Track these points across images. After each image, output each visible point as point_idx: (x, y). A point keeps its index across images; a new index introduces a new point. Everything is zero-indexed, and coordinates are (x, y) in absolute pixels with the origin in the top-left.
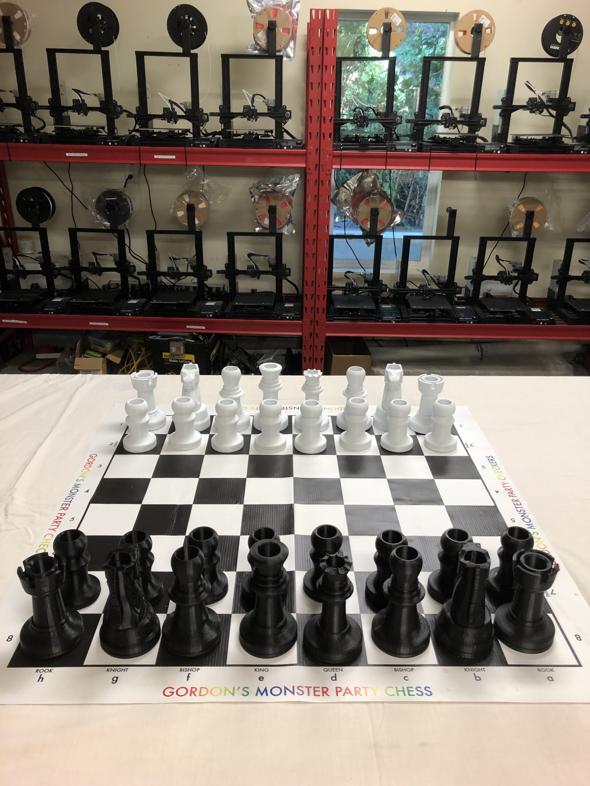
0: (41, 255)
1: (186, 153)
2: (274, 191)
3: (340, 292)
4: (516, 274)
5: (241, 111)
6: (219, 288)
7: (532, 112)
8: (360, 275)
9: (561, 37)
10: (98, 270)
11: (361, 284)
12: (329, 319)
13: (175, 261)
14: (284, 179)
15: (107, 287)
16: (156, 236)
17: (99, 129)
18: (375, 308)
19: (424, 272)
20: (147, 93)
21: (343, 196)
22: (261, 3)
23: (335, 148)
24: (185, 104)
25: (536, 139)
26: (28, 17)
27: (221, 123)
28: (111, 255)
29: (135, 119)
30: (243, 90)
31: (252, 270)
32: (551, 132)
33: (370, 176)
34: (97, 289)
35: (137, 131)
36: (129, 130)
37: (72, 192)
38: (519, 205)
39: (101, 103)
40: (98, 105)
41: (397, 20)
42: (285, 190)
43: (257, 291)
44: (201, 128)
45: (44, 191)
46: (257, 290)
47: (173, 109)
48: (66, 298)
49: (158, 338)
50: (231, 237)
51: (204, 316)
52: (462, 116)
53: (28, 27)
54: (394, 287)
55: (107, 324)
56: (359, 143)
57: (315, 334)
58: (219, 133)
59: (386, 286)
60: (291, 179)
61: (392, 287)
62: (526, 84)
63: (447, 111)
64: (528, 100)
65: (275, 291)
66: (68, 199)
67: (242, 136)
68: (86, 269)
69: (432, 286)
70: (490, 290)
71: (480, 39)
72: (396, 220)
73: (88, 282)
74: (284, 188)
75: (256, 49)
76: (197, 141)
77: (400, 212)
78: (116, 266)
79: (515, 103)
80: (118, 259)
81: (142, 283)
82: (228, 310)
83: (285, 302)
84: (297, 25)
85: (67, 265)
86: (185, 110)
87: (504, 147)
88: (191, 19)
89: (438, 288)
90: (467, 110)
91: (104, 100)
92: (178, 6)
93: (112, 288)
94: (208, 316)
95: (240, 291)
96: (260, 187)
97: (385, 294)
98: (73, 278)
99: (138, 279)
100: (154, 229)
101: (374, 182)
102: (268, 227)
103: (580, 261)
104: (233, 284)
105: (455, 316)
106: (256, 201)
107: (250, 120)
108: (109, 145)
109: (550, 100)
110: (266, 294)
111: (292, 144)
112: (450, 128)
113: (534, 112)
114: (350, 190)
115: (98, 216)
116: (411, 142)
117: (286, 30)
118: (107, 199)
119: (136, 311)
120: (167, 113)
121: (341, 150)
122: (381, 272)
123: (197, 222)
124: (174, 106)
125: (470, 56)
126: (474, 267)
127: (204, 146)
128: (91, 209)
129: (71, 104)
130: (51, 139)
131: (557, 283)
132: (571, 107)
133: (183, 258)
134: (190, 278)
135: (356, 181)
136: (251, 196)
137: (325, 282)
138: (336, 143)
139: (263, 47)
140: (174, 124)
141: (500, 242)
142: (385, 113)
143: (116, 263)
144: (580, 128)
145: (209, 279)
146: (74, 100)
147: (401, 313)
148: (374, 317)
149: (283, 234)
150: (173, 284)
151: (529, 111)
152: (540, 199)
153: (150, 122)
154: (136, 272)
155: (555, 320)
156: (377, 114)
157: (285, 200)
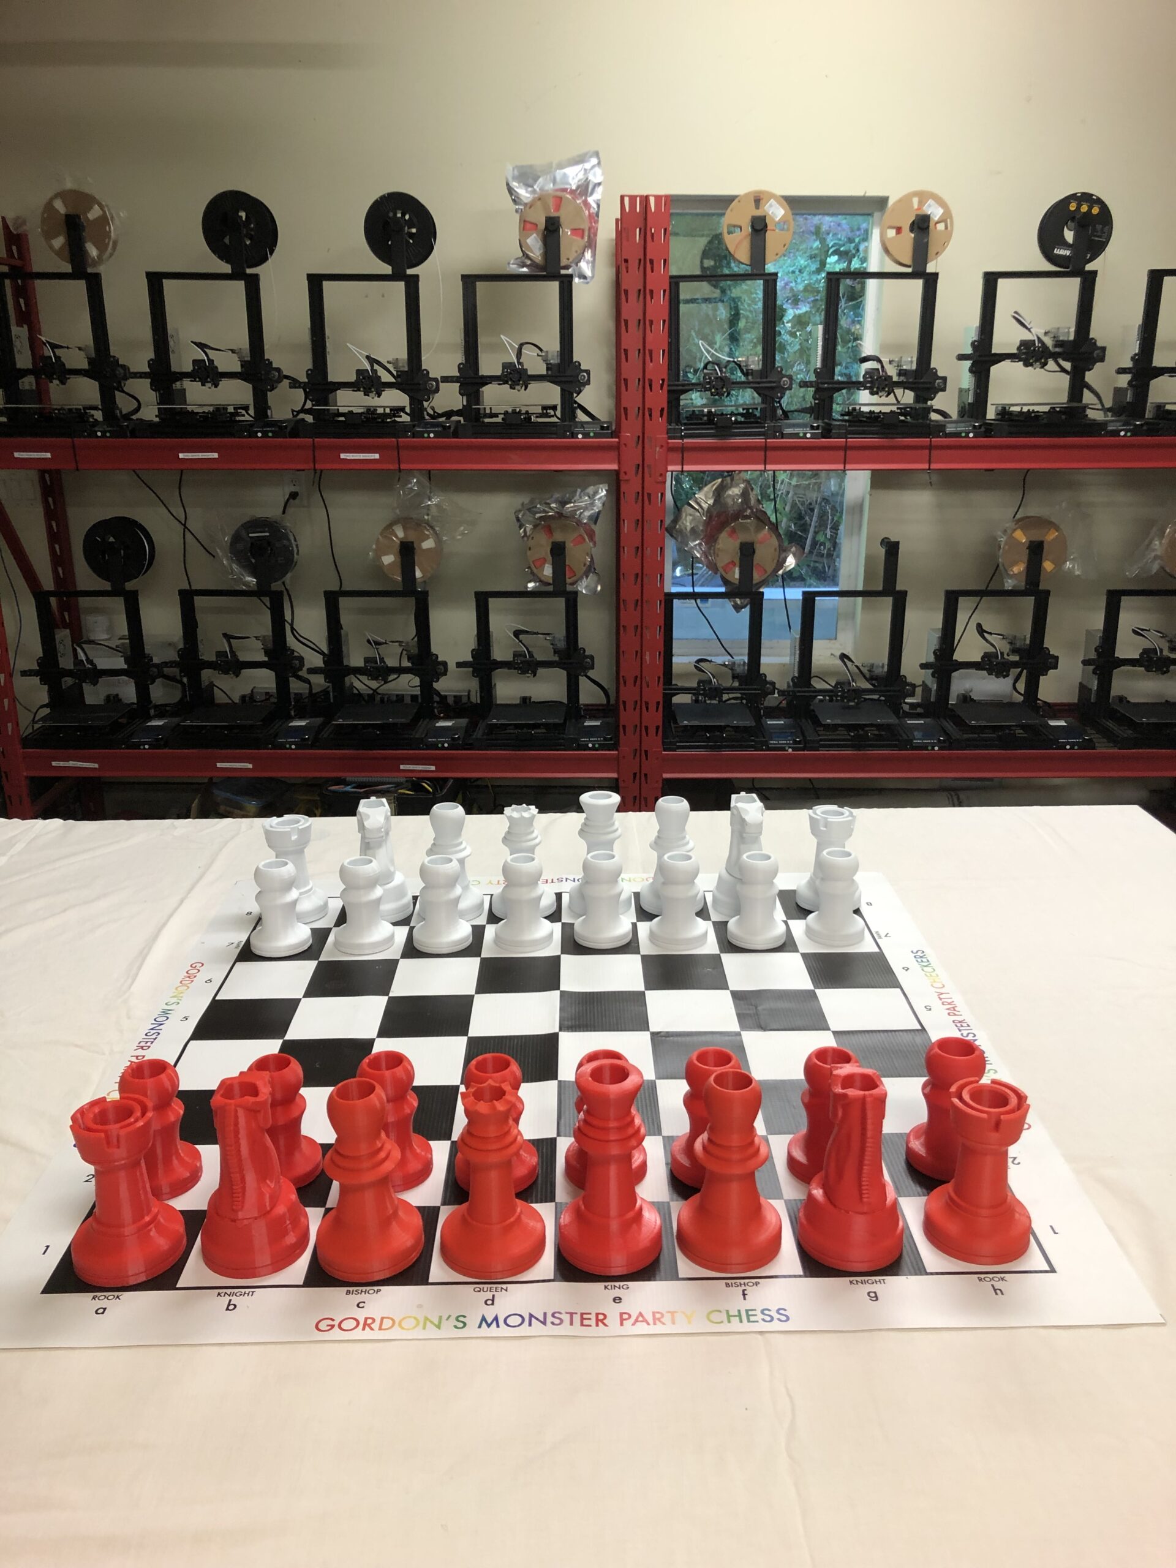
0: (127, 641)
2: (560, 515)
3: (688, 698)
4: (1016, 658)
5: (499, 372)
6: (460, 697)
7: (1027, 364)
8: (724, 665)
9: (1072, 233)
10: (234, 666)
11: (728, 682)
12: (668, 746)
13: (377, 647)
14: (578, 494)
15: (248, 700)
16: (343, 601)
17: (239, 411)
18: (754, 724)
19: (844, 657)
20: (328, 345)
21: (688, 521)
22: (532, 187)
23: (672, 435)
24: (395, 363)
26: (112, 217)
27: (462, 395)
28: (257, 638)
29: (305, 390)
30: (502, 336)
31: (523, 659)
32: (1064, 399)
33: (737, 485)
34: (229, 704)
35: (308, 412)
36: (293, 411)
37: (184, 525)
38: (1015, 530)
39: (244, 364)
40: (237, 368)
41: (776, 212)
42: (582, 513)
43: (532, 701)
44: (425, 404)
45: (135, 523)
46: (530, 698)
47: (375, 371)
48: (172, 719)
49: (348, 789)
50: (482, 602)
51: (434, 746)
52: (901, 373)
53: (112, 234)
54: (789, 687)
55: (250, 766)
56: (715, 424)
57: (643, 776)
58: (458, 413)
59: (773, 684)
60: (591, 492)
61: (785, 687)
62: (1014, 317)
63: (873, 365)
64: (1018, 344)
65: (566, 701)
66: (177, 539)
67: (501, 416)
68: (210, 665)
69: (858, 684)
70: (971, 691)
71: (925, 240)
72: (787, 563)
73: (212, 691)
74: (579, 509)
75: (524, 265)
76: (419, 427)
77: (793, 549)
78: (266, 659)
79: (995, 350)
80: (270, 645)
81: (315, 690)
82: (479, 734)
83: (584, 718)
84: (597, 222)
85: (175, 657)
86: (395, 373)
87: (980, 427)
88: (407, 217)
89: (871, 687)
90: (910, 362)
92: (383, 195)
93: (259, 702)
94: (440, 745)
95: (498, 702)
96: (534, 510)
97: (773, 700)
98: (186, 681)
99: (308, 681)
100: (338, 589)
101: (745, 494)
102: (551, 581)
103: (1134, 632)
104: (487, 688)
105: (905, 737)
106: (528, 534)
107: (514, 389)
108: (258, 437)
109: (1059, 343)
110: (549, 705)
111: (592, 430)
112: (880, 394)
113: (1031, 365)
114: (700, 510)
115: (234, 566)
116: (810, 421)
117: (578, 232)
118: (251, 535)
119: (304, 740)
120: (364, 378)
121: (682, 438)
122: (762, 661)
123: (418, 574)
124: (376, 367)
125: (910, 270)
126: (937, 648)
127: (432, 435)
128: (220, 554)
129: (188, 368)
130: (151, 430)
131: (1094, 672)
132: (1098, 355)
133: (393, 642)
134: (406, 678)
135: (711, 494)
136: (517, 525)
137: (659, 678)
138: (673, 426)
139: (537, 261)
140: (376, 398)
141: (984, 598)
142: (761, 371)
143: (267, 653)
144: (1118, 391)
145: (443, 679)
146: (195, 362)
147: (803, 733)
148: (753, 741)
149: (579, 594)
150: (371, 692)
151: (1021, 363)
152: (1053, 520)
153: (331, 396)
154: (305, 669)
155: (1094, 740)
156: (746, 373)
157: (582, 530)
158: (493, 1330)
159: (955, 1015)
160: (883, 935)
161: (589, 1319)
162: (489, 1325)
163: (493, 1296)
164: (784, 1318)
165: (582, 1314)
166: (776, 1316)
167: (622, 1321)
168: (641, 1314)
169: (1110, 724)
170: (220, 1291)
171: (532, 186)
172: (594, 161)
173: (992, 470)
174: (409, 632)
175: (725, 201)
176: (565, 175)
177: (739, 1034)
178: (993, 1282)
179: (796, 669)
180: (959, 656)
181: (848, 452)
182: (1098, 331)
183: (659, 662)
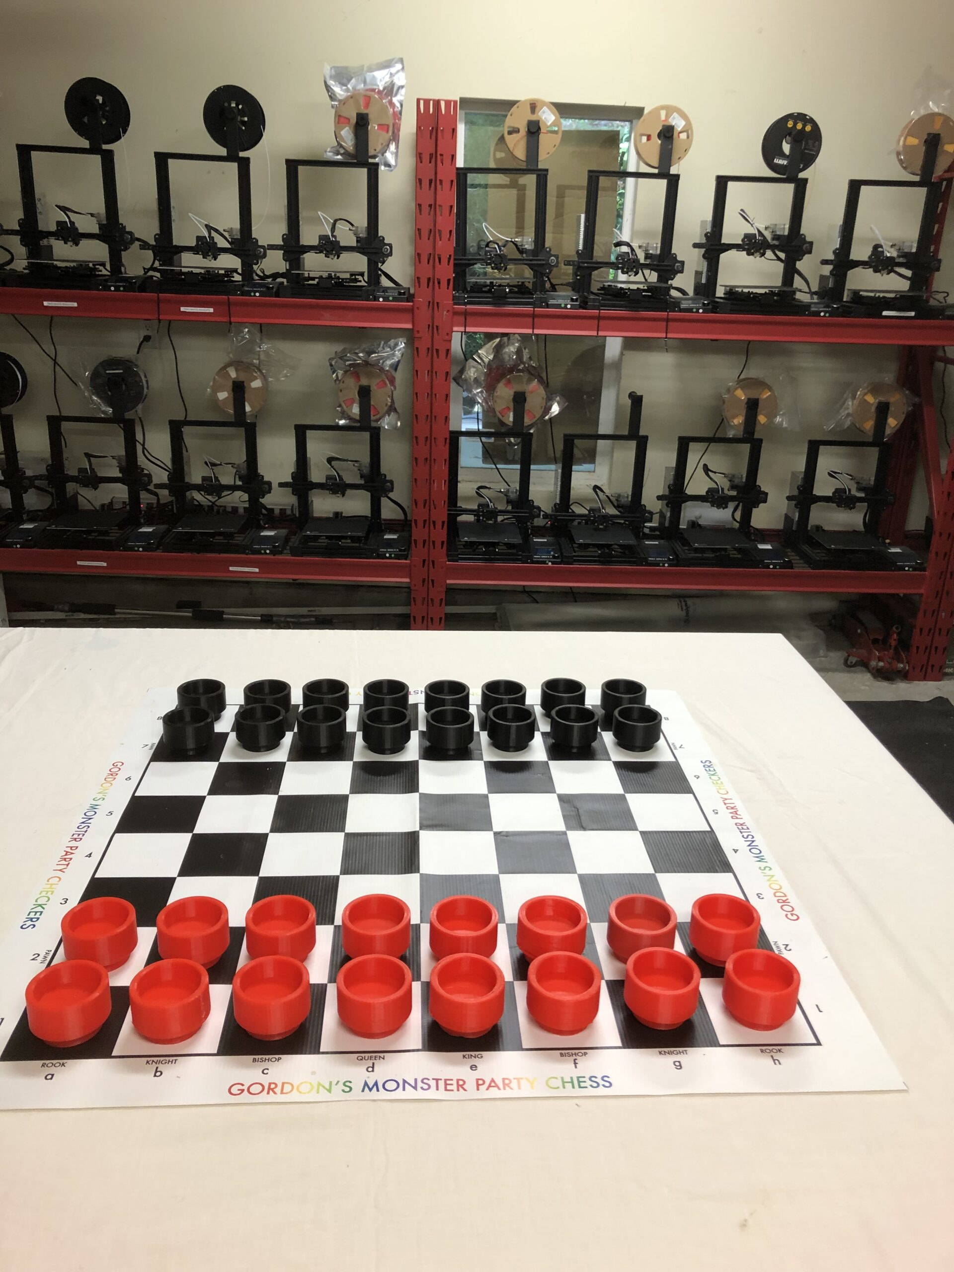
1: (229, 303)
2: (366, 363)
3: (470, 518)
4: (734, 493)
5: (315, 242)
6: (285, 510)
7: (750, 254)
8: (501, 492)
9: (789, 145)
10: (93, 481)
11: (500, 507)
12: (453, 557)
13: (213, 467)
14: (381, 346)
15: (109, 507)
16: (186, 430)
17: (97, 267)
18: (522, 542)
19: (596, 488)
20: (173, 214)
21: (471, 373)
22: (347, 86)
23: (456, 300)
24: (230, 231)
25: (756, 293)
27: (285, 260)
28: (113, 457)
29: (153, 252)
30: (319, 213)
31: (334, 482)
32: (780, 284)
33: (513, 344)
34: (91, 511)
35: (155, 270)
36: (144, 269)
37: (55, 360)
38: (736, 389)
39: (101, 226)
40: (95, 230)
41: (548, 117)
42: (383, 362)
43: (343, 515)
44: (255, 267)
45: (9, 357)
46: (342, 513)
47: (212, 238)
48: (41, 523)
50: (301, 432)
51: (258, 552)
52: (648, 256)
54: (552, 511)
55: (105, 564)
56: (493, 294)
57: (430, 581)
58: (282, 275)
59: (539, 508)
60: (392, 345)
61: (549, 511)
62: (740, 213)
63: (625, 249)
64: (743, 237)
65: (369, 515)
66: (50, 371)
67: (317, 280)
68: (73, 479)
69: (608, 511)
71: (670, 147)
72: (552, 410)
73: (77, 499)
74: (382, 359)
75: (338, 153)
76: (248, 286)
77: (558, 398)
78: (120, 475)
79: (725, 240)
80: (124, 463)
81: (162, 502)
82: (295, 543)
83: (385, 532)
84: (400, 119)
85: (45, 472)
86: (230, 240)
87: (708, 304)
88: (240, 107)
89: (618, 513)
90: (656, 247)
91: (104, 222)
92: (220, 88)
93: (116, 510)
94: (263, 551)
95: (316, 515)
96: (345, 358)
97: (539, 522)
98: (54, 493)
99: (156, 494)
100: (183, 419)
101: (519, 352)
102: (358, 418)
103: (829, 474)
104: (304, 504)
105: (642, 556)
106: (340, 378)
107: (328, 257)
108: (111, 291)
109: (776, 237)
110: (356, 519)
111: (391, 295)
112: (630, 273)
113: (752, 254)
114: (482, 364)
115: (94, 398)
116: (572, 293)
117: (384, 127)
118: (108, 372)
119: (149, 544)
120: (202, 244)
121: (465, 304)
122: (530, 489)
123: (248, 408)
124: (213, 234)
125: (656, 171)
126: (672, 482)
127: (257, 294)
128: (82, 387)
129: (53, 228)
130: (20, 280)
131: (796, 506)
132: (806, 248)
133: (227, 464)
134: (238, 493)
135: (492, 351)
136: (331, 372)
137: (445, 501)
138: (460, 294)
139: (349, 150)
140: (213, 261)
141: (712, 444)
142: (533, 250)
143: (121, 470)
144: (822, 278)
145: (267, 496)
146: (58, 223)
147: (561, 549)
148: (521, 555)
149: (382, 429)
150: (211, 504)
151: (745, 253)
152: (767, 381)
153: (176, 258)
154: (152, 484)
155: (793, 561)
156: (521, 251)
157: (384, 377)
158: (374, 1094)
159: (737, 818)
160: (678, 746)
161: (452, 1084)
162: (370, 1090)
163: (373, 1064)
164: (607, 1084)
165: (446, 1080)
166: (601, 1082)
167: (478, 1085)
168: (493, 1081)
169: (806, 548)
170: (149, 1059)
172: (399, 66)
173: (717, 340)
174: (240, 457)
175: (508, 105)
176: (374, 78)
177: (565, 834)
178: (772, 1054)
179: (558, 497)
180: (690, 491)
181: (601, 322)
182: (807, 229)
183: (444, 488)
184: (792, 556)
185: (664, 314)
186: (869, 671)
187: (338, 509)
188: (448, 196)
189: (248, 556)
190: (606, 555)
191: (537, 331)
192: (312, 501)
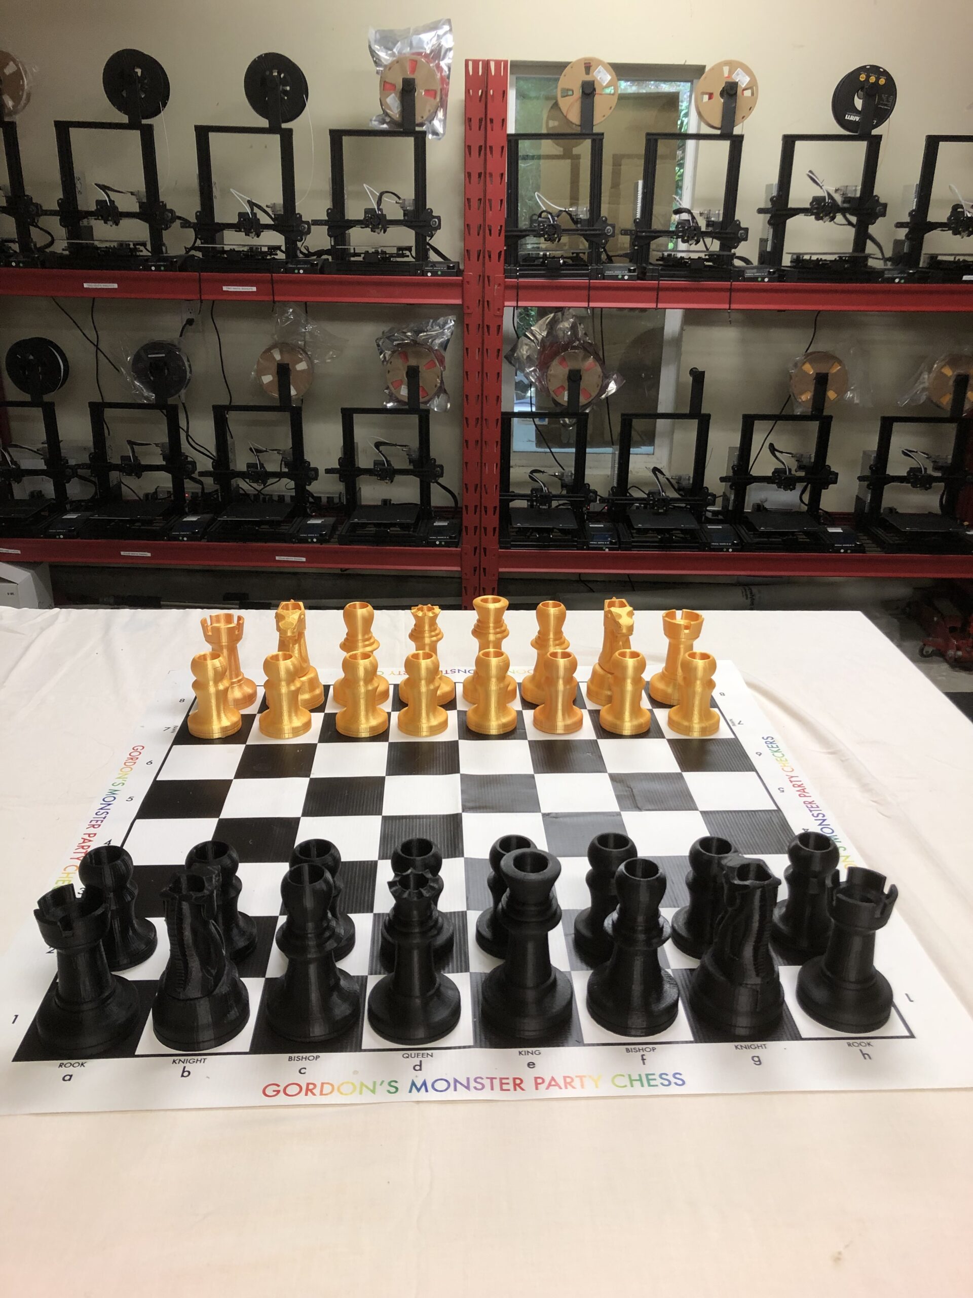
0: (46, 445)
1: (272, 282)
2: (415, 343)
3: (523, 504)
4: (802, 474)
5: (361, 216)
6: (333, 498)
7: (818, 218)
8: (555, 475)
9: (861, 101)
10: (136, 469)
11: (556, 491)
12: (503, 544)
13: (258, 454)
14: (430, 324)
15: (151, 498)
16: (231, 415)
17: (137, 246)
18: (578, 527)
19: (655, 470)
20: (214, 189)
21: (524, 351)
23: (508, 274)
24: (273, 207)
25: (825, 260)
26: (26, 72)
27: (330, 236)
28: (157, 445)
29: (195, 230)
30: (365, 185)
31: (382, 467)
32: (851, 251)
33: (568, 319)
34: (135, 501)
35: (198, 249)
36: (185, 248)
37: (97, 346)
38: (804, 364)
39: (141, 205)
40: (136, 208)
41: (603, 77)
42: (432, 341)
43: (392, 502)
44: (299, 244)
45: (51, 343)
46: (390, 500)
47: (255, 215)
48: (84, 513)
50: (348, 417)
51: (304, 541)
52: (709, 224)
53: (26, 87)
54: (609, 495)
55: (149, 555)
56: (546, 266)
57: (482, 570)
58: (327, 252)
59: (595, 492)
60: (441, 323)
61: (606, 495)
62: (808, 175)
63: (685, 216)
64: (811, 201)
65: (419, 503)
66: (92, 357)
67: (363, 255)
68: (116, 467)
69: (668, 494)
70: (766, 501)
71: (734, 105)
72: (609, 389)
73: (120, 488)
74: (431, 338)
75: (383, 122)
76: (291, 264)
77: (615, 376)
78: (164, 463)
79: (791, 205)
80: (167, 452)
81: (207, 490)
82: (342, 529)
83: (435, 519)
84: (448, 84)
85: (87, 461)
86: (273, 216)
87: (774, 272)
88: (282, 76)
89: (679, 497)
90: (718, 214)
91: (145, 200)
92: (261, 55)
93: (160, 499)
94: (310, 540)
95: (364, 503)
96: (393, 338)
97: (596, 507)
98: (97, 482)
99: (201, 483)
100: (227, 404)
101: (574, 328)
102: (406, 400)
103: (903, 453)
104: (352, 491)
105: (705, 541)
106: (387, 359)
107: (375, 232)
108: (152, 271)
109: (847, 200)
110: (405, 507)
111: (439, 269)
112: (690, 242)
113: (822, 219)
114: (535, 341)
115: (136, 383)
116: (630, 264)
117: (431, 93)
118: (150, 356)
119: (194, 533)
120: (244, 220)
121: (517, 277)
122: (586, 473)
123: (293, 392)
124: (256, 210)
125: (718, 132)
126: (736, 463)
127: (301, 271)
128: (125, 373)
129: (93, 208)
130: (60, 262)
131: (868, 487)
132: (880, 210)
133: (273, 450)
134: (284, 481)
135: (545, 327)
136: (378, 353)
137: (498, 485)
138: (512, 267)
139: (395, 118)
140: (255, 238)
141: (778, 422)
142: (588, 220)
143: (165, 458)
144: (897, 242)
145: (314, 483)
146: (99, 202)
147: (618, 535)
148: (576, 541)
149: (431, 412)
150: (257, 492)
151: (813, 217)
152: (836, 355)
153: (218, 235)
154: (196, 472)
155: (865, 545)
156: (576, 221)
157: (433, 355)
158: (422, 1095)
159: (805, 796)
160: (736, 723)
161: (508, 1084)
162: (419, 1090)
163: (421, 1061)
164: (680, 1082)
165: (501, 1079)
166: (673, 1080)
167: (537, 1084)
168: (553, 1079)
169: (880, 532)
170: (175, 1058)
171: (391, 50)
172: (446, 28)
173: (784, 311)
174: (286, 443)
175: (559, 67)
176: (421, 41)
177: (619, 814)
178: (861, 1047)
179: (615, 481)
180: (755, 472)
181: (660, 293)
182: (880, 190)
183: (496, 471)
184: (864, 540)
185: (727, 284)
186: (946, 661)
187: (386, 496)
188: (499, 163)
189: (295, 545)
190: (666, 540)
191: (592, 305)
192: (360, 488)
